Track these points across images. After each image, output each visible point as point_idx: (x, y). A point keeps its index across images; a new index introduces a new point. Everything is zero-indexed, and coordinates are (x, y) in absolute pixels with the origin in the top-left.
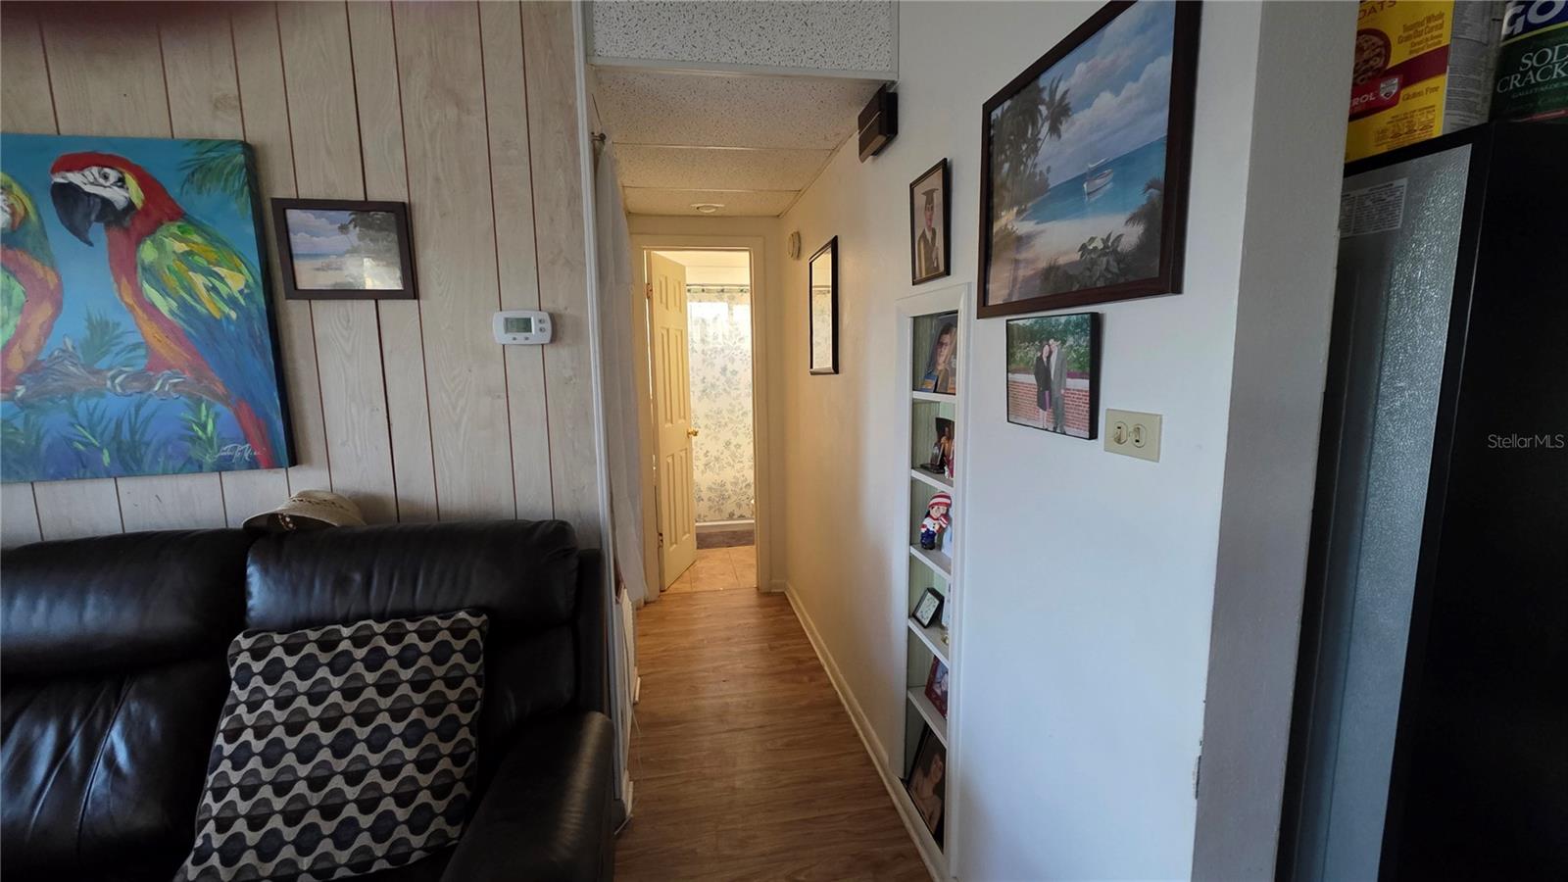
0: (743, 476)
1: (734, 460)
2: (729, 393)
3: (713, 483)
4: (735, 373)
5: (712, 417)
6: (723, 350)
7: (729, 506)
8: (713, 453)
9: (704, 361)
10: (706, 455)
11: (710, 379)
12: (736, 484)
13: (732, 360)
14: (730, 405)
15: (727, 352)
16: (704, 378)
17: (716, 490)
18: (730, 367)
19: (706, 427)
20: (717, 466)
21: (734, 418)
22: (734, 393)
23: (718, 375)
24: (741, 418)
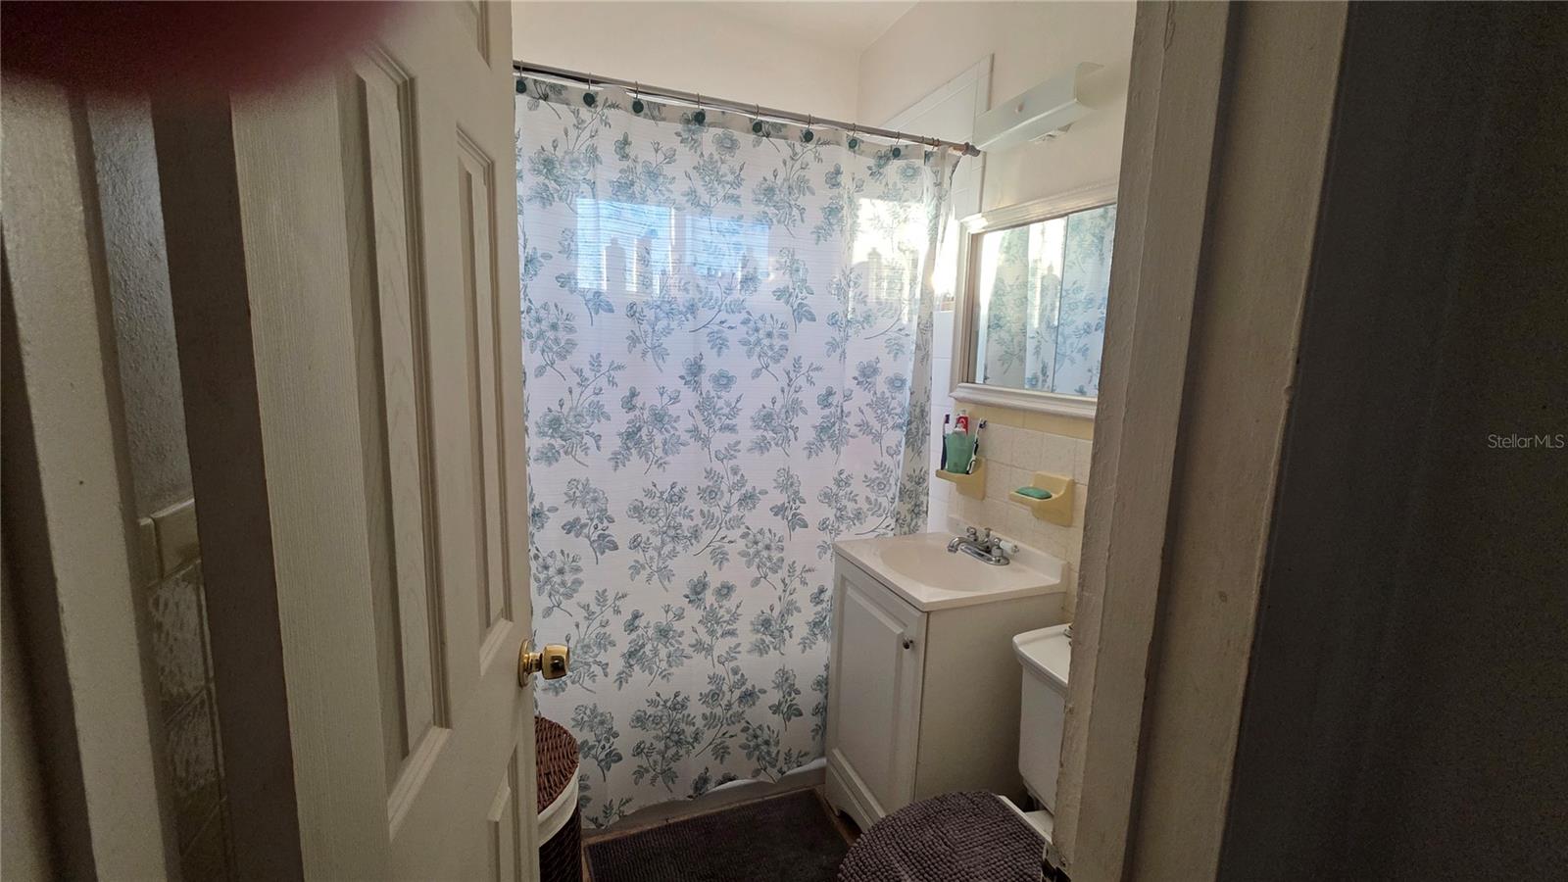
0: (735, 672)
1: (712, 633)
2: (706, 441)
3: (652, 703)
4: (724, 381)
5: (654, 514)
6: (692, 308)
7: (695, 762)
8: (653, 617)
9: (634, 340)
10: (631, 627)
11: (649, 398)
12: (714, 696)
13: (719, 344)
14: (709, 474)
15: (705, 315)
16: (633, 394)
17: (657, 721)
18: (713, 364)
19: (635, 543)
20: (663, 653)
21: (716, 511)
22: (720, 441)
23: (674, 384)
24: (735, 512)
